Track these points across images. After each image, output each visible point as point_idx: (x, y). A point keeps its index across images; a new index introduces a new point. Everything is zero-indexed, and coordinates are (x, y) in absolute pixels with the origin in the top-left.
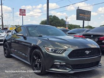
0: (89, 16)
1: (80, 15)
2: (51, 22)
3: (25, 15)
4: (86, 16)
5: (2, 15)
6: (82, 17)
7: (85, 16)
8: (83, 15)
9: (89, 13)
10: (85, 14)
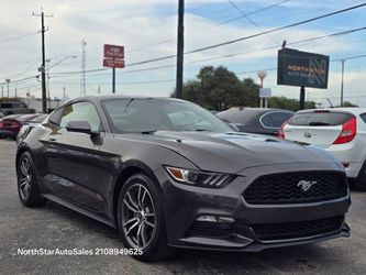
0: (323, 72)
1: (290, 67)
2: (210, 89)
3: (122, 66)
4: (311, 70)
5: (43, 65)
6: (297, 74)
7: (307, 73)
8: (299, 69)
9: (323, 61)
10: (307, 67)
